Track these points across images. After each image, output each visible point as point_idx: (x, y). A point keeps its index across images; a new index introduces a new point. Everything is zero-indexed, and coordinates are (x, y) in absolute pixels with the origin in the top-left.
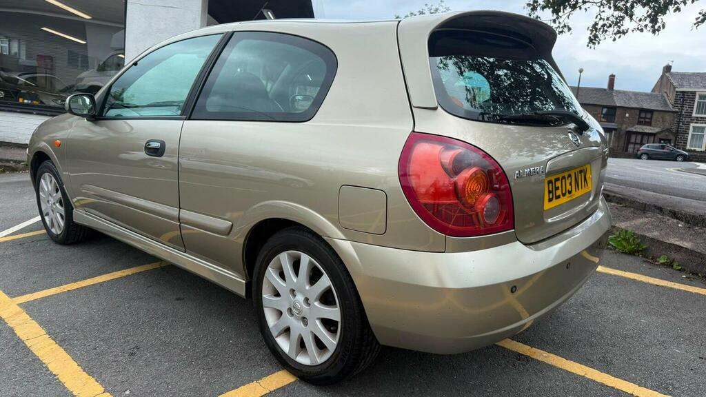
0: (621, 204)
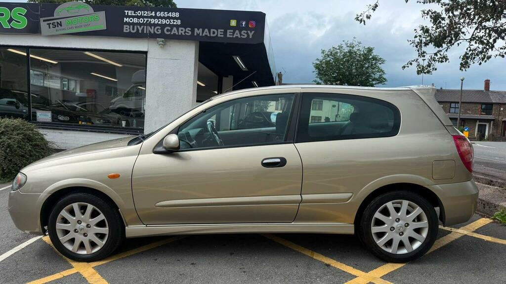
0: (502, 187)
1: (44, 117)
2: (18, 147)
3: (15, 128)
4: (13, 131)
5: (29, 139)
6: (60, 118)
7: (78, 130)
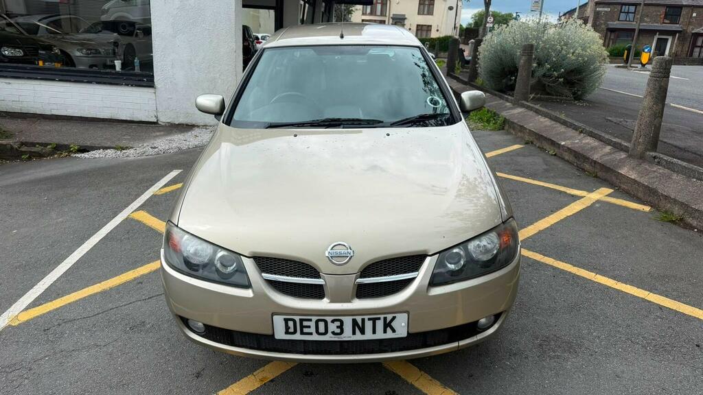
6: (6, 52)
7: (36, 79)
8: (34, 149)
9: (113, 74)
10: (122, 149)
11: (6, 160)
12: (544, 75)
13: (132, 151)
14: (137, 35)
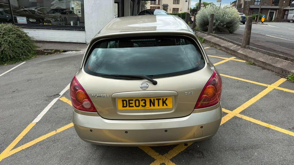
0: (292, 62)
1: (22, 21)
2: (15, 42)
3: (10, 30)
4: (9, 32)
5: (20, 36)
6: (30, 20)
7: (45, 29)
8: (48, 51)
9: (70, 27)
10: (78, 51)
11: (40, 55)
12: (218, 25)
13: (81, 51)
14: (67, 14)
